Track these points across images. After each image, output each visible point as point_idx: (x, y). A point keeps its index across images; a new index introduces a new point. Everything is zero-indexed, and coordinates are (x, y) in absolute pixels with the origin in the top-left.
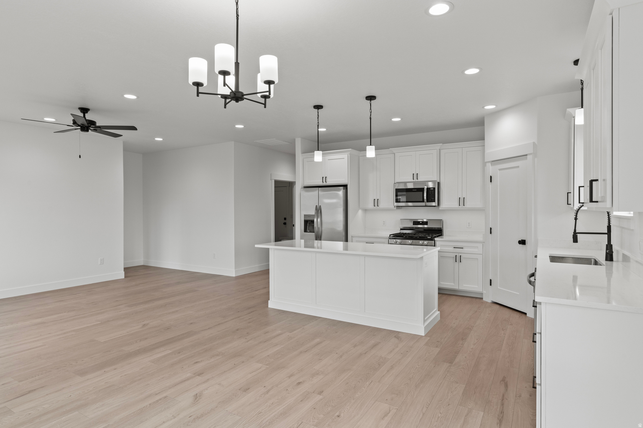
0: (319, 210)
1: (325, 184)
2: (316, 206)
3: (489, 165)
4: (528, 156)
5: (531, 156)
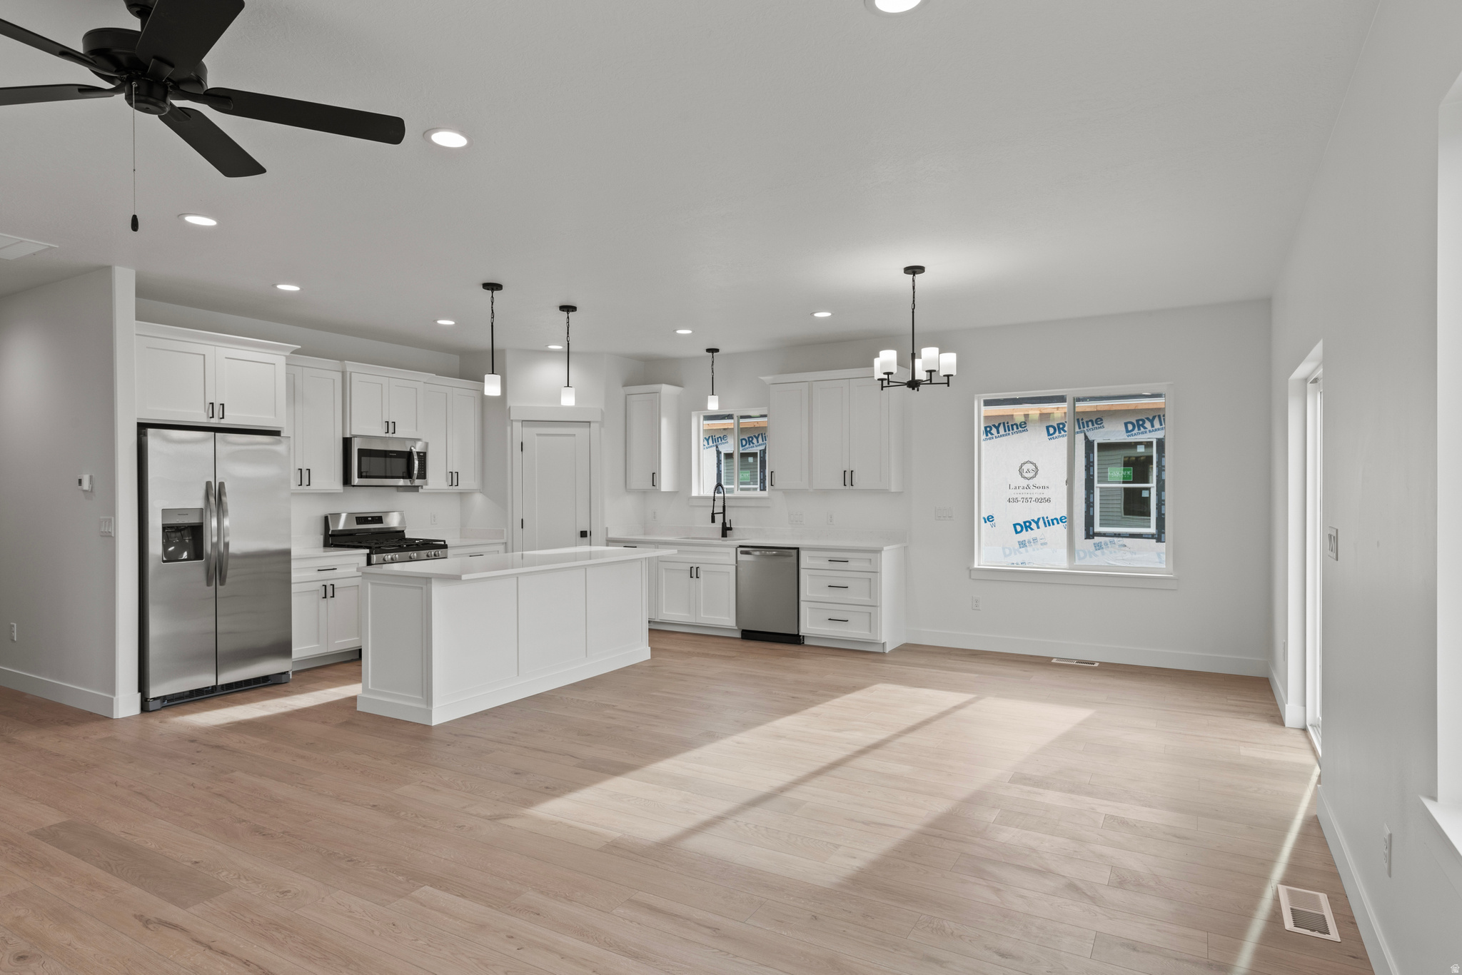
0: (216, 496)
1: (215, 422)
2: (208, 484)
3: (517, 426)
4: (591, 424)
5: (597, 425)
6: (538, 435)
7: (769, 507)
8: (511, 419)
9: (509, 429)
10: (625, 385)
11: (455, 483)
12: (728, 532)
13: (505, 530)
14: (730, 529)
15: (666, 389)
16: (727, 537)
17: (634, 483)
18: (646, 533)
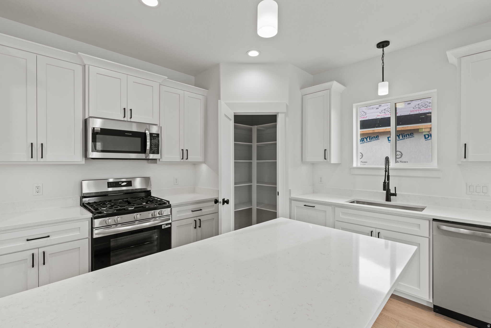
4: (279, 114)
5: (283, 115)
7: (439, 178)
11: (185, 157)
12: (392, 197)
14: (395, 195)
15: (335, 86)
16: (390, 201)
17: (309, 158)
18: (314, 192)
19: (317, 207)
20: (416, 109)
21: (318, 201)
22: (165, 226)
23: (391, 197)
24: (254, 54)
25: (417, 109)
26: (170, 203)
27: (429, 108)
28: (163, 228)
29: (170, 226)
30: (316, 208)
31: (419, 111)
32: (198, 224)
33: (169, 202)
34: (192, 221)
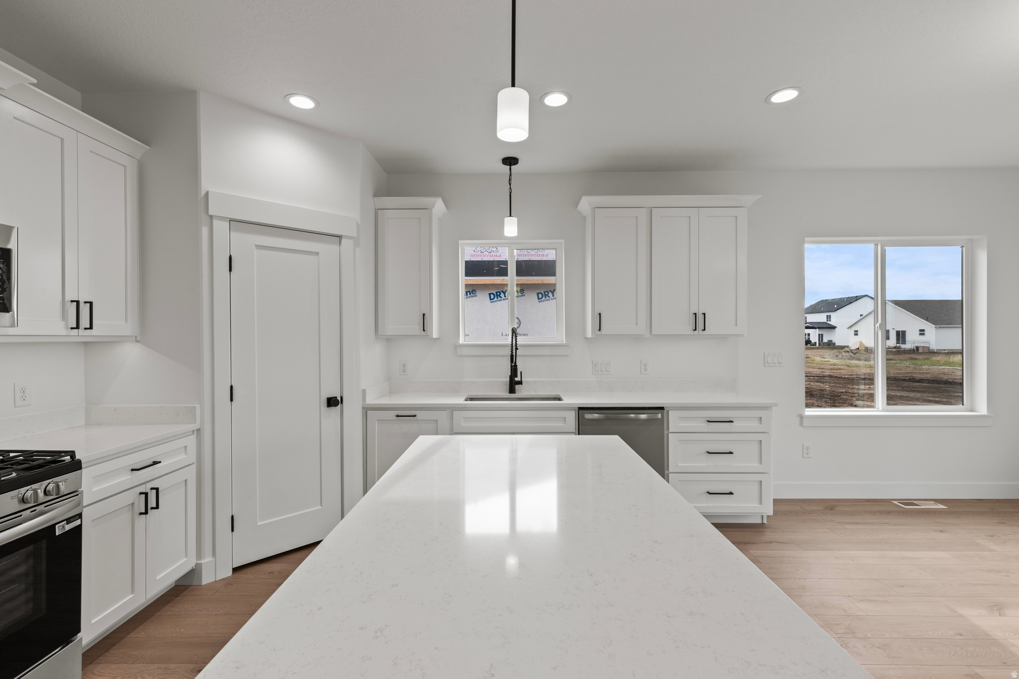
3: (220, 227)
4: (343, 240)
5: (351, 242)
6: (258, 247)
7: (567, 356)
8: (210, 213)
9: (205, 231)
10: (376, 195)
11: (85, 322)
13: (198, 406)
14: (520, 383)
15: (439, 206)
16: (515, 393)
17: (390, 328)
18: (392, 392)
19: (420, 415)
20: (477, 253)
21: (423, 404)
22: (63, 527)
23: (516, 386)
24: (302, 103)
25: (479, 253)
26: (78, 457)
27: (493, 253)
28: (57, 534)
29: (78, 522)
30: (418, 417)
31: (482, 258)
32: (152, 503)
33: (72, 454)
34: (132, 496)
